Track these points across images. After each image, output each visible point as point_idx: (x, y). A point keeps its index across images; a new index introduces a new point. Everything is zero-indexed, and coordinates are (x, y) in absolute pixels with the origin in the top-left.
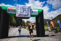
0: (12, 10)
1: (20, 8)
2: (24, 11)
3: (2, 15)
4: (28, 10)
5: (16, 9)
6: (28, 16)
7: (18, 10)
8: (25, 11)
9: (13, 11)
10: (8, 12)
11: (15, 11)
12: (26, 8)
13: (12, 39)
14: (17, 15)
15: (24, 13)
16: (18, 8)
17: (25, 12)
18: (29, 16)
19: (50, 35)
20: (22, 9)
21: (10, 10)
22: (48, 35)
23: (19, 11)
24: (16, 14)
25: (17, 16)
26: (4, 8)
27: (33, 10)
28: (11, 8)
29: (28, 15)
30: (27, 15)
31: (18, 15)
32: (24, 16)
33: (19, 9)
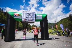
0: (18, 15)
1: (26, 13)
3: (9, 20)
4: (33, 16)
5: (21, 14)
7: (23, 15)
8: (30, 16)
9: (19, 16)
10: (14, 17)
11: (21, 16)
12: (31, 14)
13: (18, 42)
15: (29, 18)
16: (23, 13)
18: (34, 20)
19: (54, 38)
20: (27, 14)
21: (16, 16)
22: (52, 38)
23: (25, 16)
27: (38, 15)
28: (17, 13)
30: (32, 20)
32: (29, 21)
33: (25, 14)
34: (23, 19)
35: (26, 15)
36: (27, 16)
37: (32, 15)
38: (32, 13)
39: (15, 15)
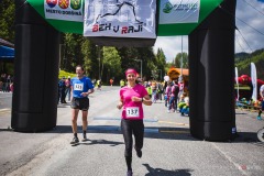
2: (120, 6)
6: (140, 29)
7: (91, 1)
9: (70, 9)
10: (48, 16)
14: (87, 29)
15: (122, 18)
17: (128, 13)
21: (57, 8)
24: (81, 25)
25: (88, 32)
29: (141, 24)
30: (136, 28)
31: (91, 27)
34: (89, 22)
39: (52, 5)
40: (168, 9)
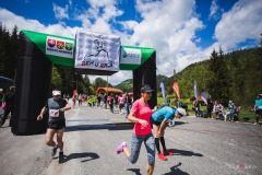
0: (61, 46)
1: (90, 41)
2: (99, 51)
4: (111, 50)
5: (73, 42)
7: (81, 46)
9: (65, 49)
10: (48, 53)
12: (105, 43)
14: (77, 63)
15: (100, 58)
16: (81, 40)
17: (104, 56)
18: (116, 66)
20: (94, 45)
21: (55, 48)
23: (85, 50)
24: (73, 61)
26: (34, 39)
28: (57, 39)
29: (112, 63)
30: (109, 65)
31: (80, 62)
32: (98, 68)
33: (86, 44)
34: (79, 59)
35: (90, 47)
36: (94, 52)
37: (108, 47)
38: (109, 41)
40: (125, 56)
